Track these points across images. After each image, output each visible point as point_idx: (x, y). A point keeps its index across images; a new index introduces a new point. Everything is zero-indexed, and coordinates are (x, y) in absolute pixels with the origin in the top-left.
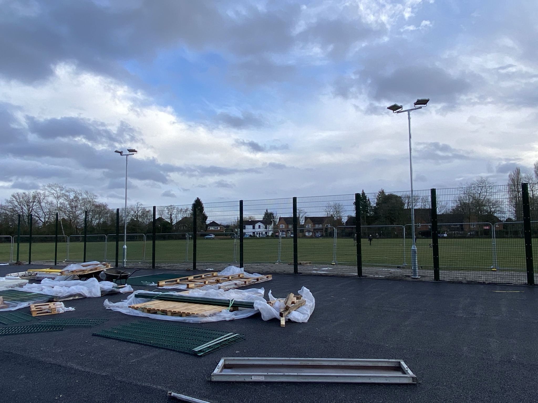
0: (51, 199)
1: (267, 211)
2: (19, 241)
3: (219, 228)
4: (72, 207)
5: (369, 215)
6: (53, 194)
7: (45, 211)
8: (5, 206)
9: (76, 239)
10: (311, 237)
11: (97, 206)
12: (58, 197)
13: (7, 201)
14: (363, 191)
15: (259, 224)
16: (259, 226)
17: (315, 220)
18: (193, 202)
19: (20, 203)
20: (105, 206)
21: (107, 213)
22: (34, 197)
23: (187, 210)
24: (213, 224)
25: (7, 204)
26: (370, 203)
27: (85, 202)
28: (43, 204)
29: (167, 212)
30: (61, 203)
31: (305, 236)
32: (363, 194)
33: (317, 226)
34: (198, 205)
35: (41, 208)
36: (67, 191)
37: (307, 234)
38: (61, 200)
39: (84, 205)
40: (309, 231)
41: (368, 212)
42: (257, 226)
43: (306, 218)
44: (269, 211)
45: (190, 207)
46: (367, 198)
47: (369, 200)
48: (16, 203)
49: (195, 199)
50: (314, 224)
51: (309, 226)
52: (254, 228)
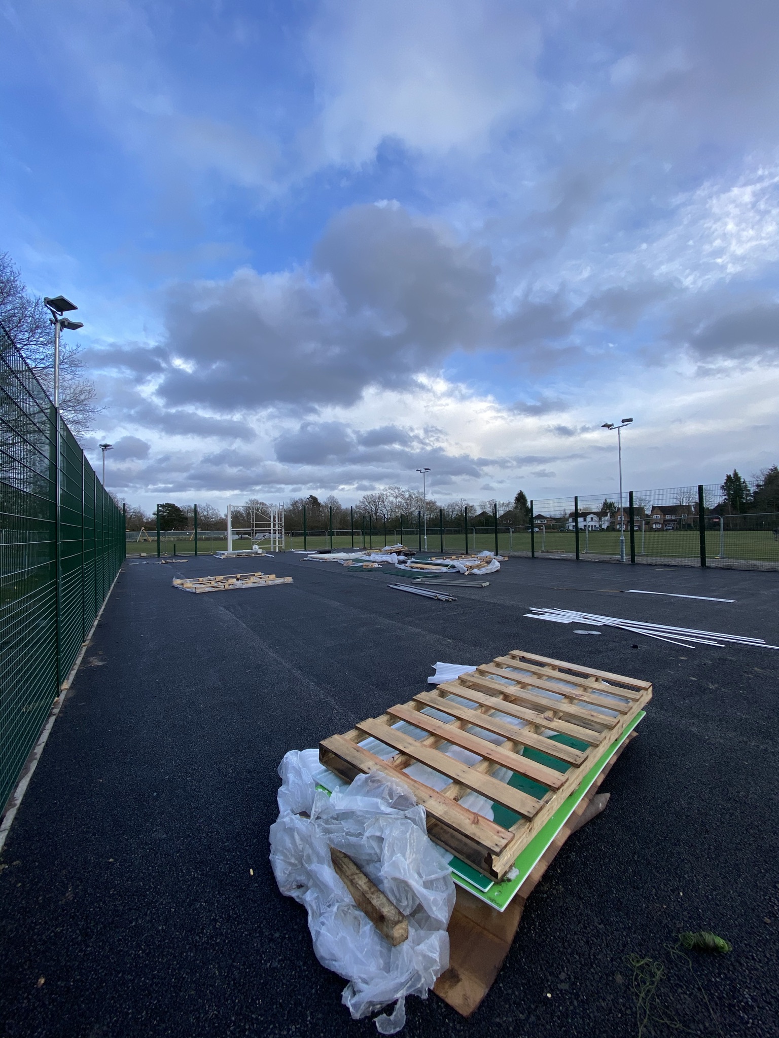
0: (391, 499)
1: (606, 500)
2: (365, 534)
3: (546, 522)
4: (408, 505)
5: (744, 501)
6: (393, 494)
7: (388, 509)
8: (359, 506)
9: (412, 533)
10: (661, 530)
11: (427, 503)
12: (397, 497)
13: (360, 501)
14: (735, 471)
15: (592, 516)
16: (592, 518)
17: (665, 510)
18: (516, 495)
19: (369, 503)
20: (434, 503)
21: (436, 509)
22: (379, 498)
23: (509, 504)
24: (540, 517)
25: (360, 504)
26: (746, 486)
27: (419, 500)
28: (386, 503)
29: (489, 506)
30: (399, 502)
31: (651, 530)
32: (736, 474)
33: (668, 517)
34: (521, 498)
35: (385, 506)
36: (403, 492)
37: (654, 526)
38: (400, 499)
39: (417, 503)
40: (657, 523)
41: (743, 498)
42: (589, 518)
43: (654, 508)
44: (608, 501)
45: (513, 501)
46: (742, 480)
47: (744, 482)
48: (367, 503)
49: (518, 491)
50: (664, 515)
51: (658, 516)
52: (585, 520)
